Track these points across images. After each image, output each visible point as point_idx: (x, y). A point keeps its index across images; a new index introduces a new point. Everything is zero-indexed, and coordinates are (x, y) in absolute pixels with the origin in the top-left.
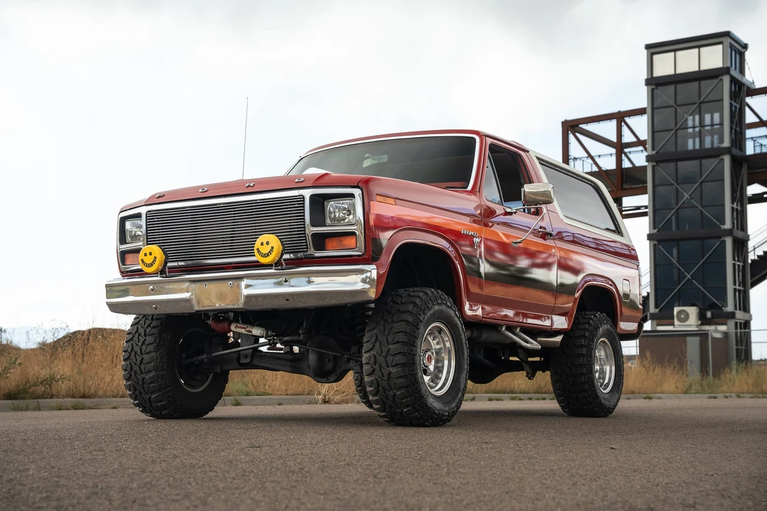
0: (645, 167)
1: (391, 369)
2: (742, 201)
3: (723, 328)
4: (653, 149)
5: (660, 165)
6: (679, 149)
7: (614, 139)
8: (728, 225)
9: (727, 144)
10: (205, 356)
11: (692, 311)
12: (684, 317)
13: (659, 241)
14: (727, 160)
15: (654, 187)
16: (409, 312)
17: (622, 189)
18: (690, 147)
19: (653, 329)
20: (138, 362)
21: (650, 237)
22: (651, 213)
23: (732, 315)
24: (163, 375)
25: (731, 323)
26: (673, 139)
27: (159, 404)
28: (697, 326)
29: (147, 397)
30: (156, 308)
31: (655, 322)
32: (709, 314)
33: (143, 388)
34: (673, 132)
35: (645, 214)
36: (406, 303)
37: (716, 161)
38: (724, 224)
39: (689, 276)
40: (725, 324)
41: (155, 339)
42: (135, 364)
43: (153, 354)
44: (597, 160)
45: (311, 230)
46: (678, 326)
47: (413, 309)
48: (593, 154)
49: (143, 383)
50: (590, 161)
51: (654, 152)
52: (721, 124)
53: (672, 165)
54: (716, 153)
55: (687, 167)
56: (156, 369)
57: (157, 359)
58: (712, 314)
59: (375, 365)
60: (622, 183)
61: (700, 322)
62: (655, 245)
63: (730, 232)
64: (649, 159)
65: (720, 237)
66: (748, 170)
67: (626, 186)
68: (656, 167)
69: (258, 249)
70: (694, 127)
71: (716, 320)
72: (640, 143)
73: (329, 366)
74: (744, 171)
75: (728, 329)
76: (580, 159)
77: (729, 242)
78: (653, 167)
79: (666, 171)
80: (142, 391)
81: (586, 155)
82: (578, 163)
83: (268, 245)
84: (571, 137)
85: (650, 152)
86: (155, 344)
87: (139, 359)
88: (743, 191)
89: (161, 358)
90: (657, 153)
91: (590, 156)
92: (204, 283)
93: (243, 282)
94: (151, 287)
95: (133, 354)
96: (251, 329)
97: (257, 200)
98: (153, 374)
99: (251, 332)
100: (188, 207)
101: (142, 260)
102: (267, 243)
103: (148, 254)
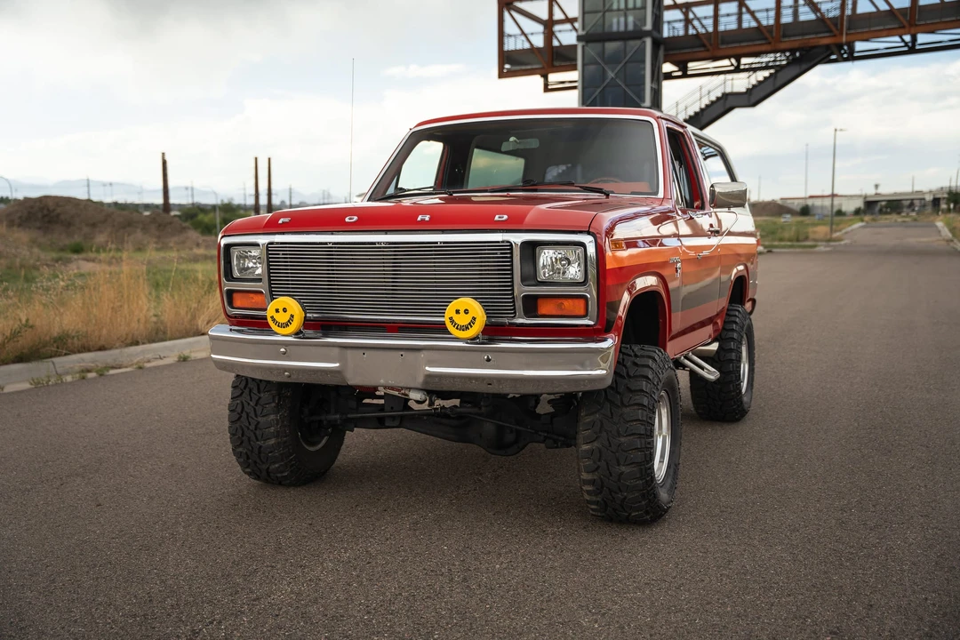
0: (574, 47)
1: (623, 469)
2: (659, 77)
4: (583, 29)
5: (589, 45)
6: (606, 30)
7: (545, 16)
8: (647, 103)
9: (649, 27)
10: (338, 416)
14: (648, 41)
15: (584, 65)
16: (642, 391)
17: (553, 66)
18: (615, 29)
20: (252, 427)
22: (580, 87)
24: (285, 442)
26: (601, 20)
27: (279, 475)
29: (264, 467)
30: (289, 377)
33: (260, 457)
34: (601, 14)
35: (575, 88)
36: (635, 377)
37: (637, 43)
38: (644, 101)
41: (274, 397)
42: (248, 429)
43: (272, 417)
44: (530, 37)
45: (521, 290)
47: (646, 386)
48: (526, 31)
49: (260, 452)
50: (523, 38)
51: (584, 33)
52: (644, 7)
53: (598, 46)
54: (638, 34)
55: (611, 46)
56: (277, 435)
57: (277, 424)
59: (600, 460)
60: (552, 61)
64: (579, 38)
66: (666, 50)
67: (556, 63)
68: (586, 48)
69: (451, 318)
70: (619, 10)
72: (568, 20)
73: (510, 437)
74: (661, 53)
76: (515, 36)
78: (583, 47)
79: (593, 49)
80: (258, 461)
81: (519, 32)
82: (512, 40)
83: (466, 313)
84: (506, 14)
85: (581, 32)
86: (273, 405)
87: (253, 423)
88: (660, 68)
89: (283, 422)
90: (587, 34)
91: (523, 33)
92: (361, 352)
93: (422, 355)
94: (283, 350)
95: (244, 415)
96: (407, 392)
97: (437, 243)
98: (272, 441)
99: (407, 395)
100: (330, 243)
101: (272, 317)
102: (466, 312)
103: (281, 311)
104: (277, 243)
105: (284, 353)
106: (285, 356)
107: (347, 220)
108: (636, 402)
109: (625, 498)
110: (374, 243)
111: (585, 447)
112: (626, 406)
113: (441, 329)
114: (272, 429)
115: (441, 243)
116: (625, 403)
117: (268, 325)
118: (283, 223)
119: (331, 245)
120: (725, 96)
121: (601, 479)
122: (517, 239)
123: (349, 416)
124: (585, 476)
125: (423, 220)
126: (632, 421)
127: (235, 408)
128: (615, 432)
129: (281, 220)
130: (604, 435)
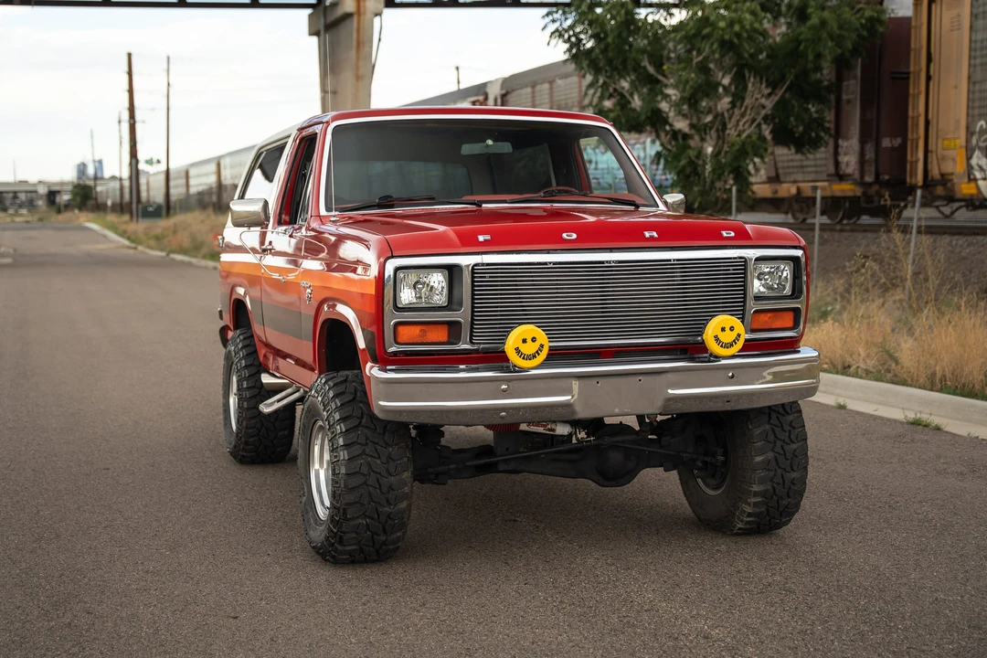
30: (504, 417)
45: (752, 305)
69: (716, 336)
83: (733, 331)
92: (596, 380)
93: (670, 376)
94: (504, 387)
96: (553, 427)
97: (670, 260)
99: (554, 430)
100: (550, 263)
101: (515, 349)
103: (529, 340)
104: (483, 264)
105: (504, 391)
106: (505, 394)
110: (602, 262)
111: (759, 459)
115: (674, 260)
118: (484, 240)
119: (551, 266)
121: (774, 488)
122: (752, 254)
124: (756, 488)
125: (652, 237)
127: (357, 470)
128: (787, 440)
129: (481, 238)
130: (779, 443)
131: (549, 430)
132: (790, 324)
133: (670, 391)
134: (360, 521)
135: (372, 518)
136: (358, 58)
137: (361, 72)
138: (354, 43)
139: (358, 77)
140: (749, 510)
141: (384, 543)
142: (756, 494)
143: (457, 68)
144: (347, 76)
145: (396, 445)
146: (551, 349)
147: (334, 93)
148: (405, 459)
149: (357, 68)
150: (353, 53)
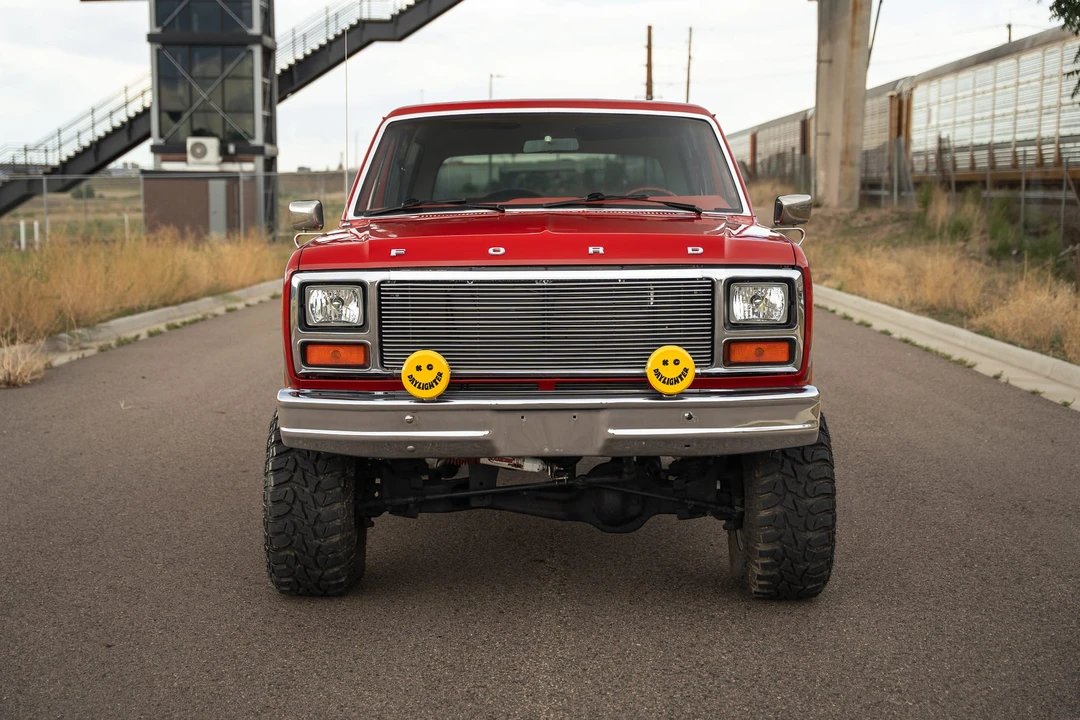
3: (248, 167)
8: (256, 29)
10: (411, 499)
11: (212, 144)
12: (202, 152)
13: (165, 44)
19: (158, 168)
20: (309, 522)
21: (151, 38)
22: (152, 6)
23: (260, 150)
24: (349, 539)
25: (260, 160)
27: (333, 583)
28: (219, 164)
29: (318, 572)
30: (412, 451)
31: (159, 157)
32: (232, 149)
38: (251, 25)
39: (205, 96)
40: (251, 161)
43: (338, 506)
45: (721, 335)
46: (192, 165)
56: (343, 529)
57: (343, 515)
58: (236, 149)
59: (784, 527)
61: (220, 159)
62: (158, 52)
63: (257, 40)
65: (246, 45)
69: (656, 370)
71: (241, 156)
73: (635, 508)
75: (256, 168)
77: (257, 51)
83: (677, 365)
87: (311, 516)
89: (348, 512)
92: (520, 414)
93: (604, 416)
94: (408, 417)
95: (297, 507)
96: (520, 463)
97: (617, 280)
98: (336, 539)
99: (520, 466)
100: (470, 281)
101: (410, 377)
102: (676, 362)
103: (424, 368)
104: (392, 282)
105: (410, 422)
106: (411, 425)
107: (491, 251)
108: (820, 457)
109: (808, 568)
110: (533, 281)
111: (764, 513)
112: (809, 463)
113: (640, 383)
114: (338, 522)
115: (622, 280)
116: (808, 459)
117: (401, 387)
118: (397, 255)
119: (471, 284)
120: (362, 23)
121: (784, 549)
122: (721, 275)
123: (428, 497)
124: (762, 547)
125: (596, 254)
126: (821, 479)
127: (282, 497)
128: (801, 494)
129: (394, 252)
130: (789, 497)
131: (515, 465)
132: (785, 358)
133: (611, 431)
134: (288, 552)
135: (298, 550)
136: (854, 23)
137: (857, 38)
138: (851, 7)
139: (853, 44)
140: (758, 571)
141: (320, 578)
142: (762, 554)
143: (1009, 26)
144: (843, 43)
145: (328, 473)
146: (453, 377)
147: (830, 62)
148: (339, 489)
149: (853, 34)
150: (849, 18)
